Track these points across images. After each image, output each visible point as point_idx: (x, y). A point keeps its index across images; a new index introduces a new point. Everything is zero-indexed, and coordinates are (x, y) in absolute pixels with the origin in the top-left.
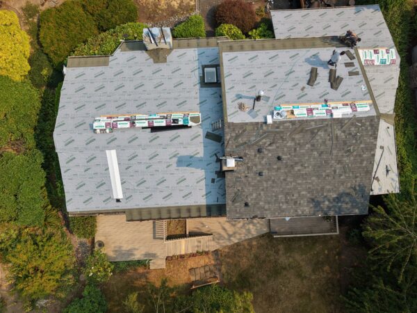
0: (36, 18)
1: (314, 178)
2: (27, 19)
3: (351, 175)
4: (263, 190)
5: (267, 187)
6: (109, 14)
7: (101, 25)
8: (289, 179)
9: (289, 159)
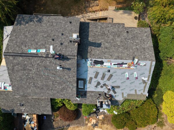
0: (158, 121)
1: (39, 31)
2: (162, 120)
3: (22, 30)
4: (62, 28)
5: (60, 29)
6: (124, 120)
7: (129, 115)
8: (50, 31)
9: (49, 39)
